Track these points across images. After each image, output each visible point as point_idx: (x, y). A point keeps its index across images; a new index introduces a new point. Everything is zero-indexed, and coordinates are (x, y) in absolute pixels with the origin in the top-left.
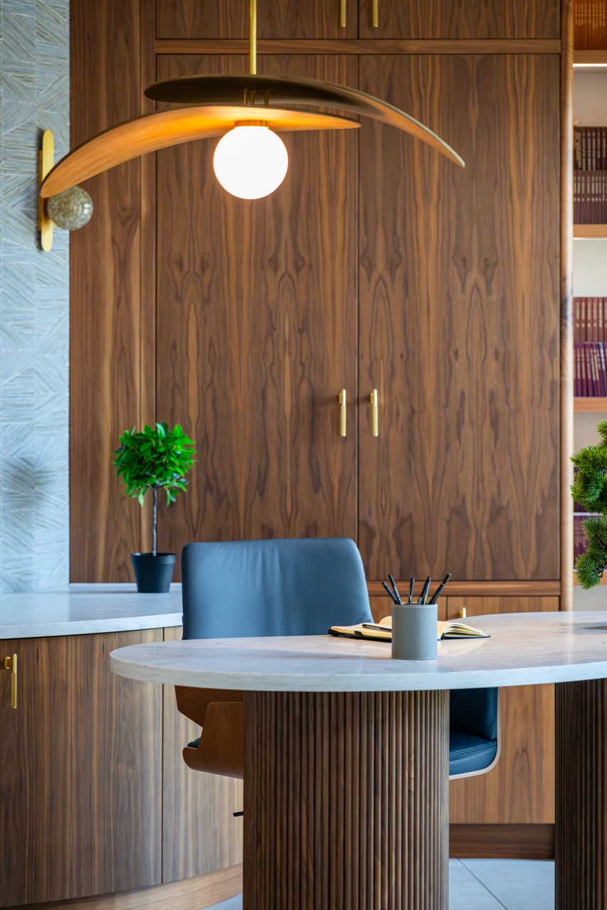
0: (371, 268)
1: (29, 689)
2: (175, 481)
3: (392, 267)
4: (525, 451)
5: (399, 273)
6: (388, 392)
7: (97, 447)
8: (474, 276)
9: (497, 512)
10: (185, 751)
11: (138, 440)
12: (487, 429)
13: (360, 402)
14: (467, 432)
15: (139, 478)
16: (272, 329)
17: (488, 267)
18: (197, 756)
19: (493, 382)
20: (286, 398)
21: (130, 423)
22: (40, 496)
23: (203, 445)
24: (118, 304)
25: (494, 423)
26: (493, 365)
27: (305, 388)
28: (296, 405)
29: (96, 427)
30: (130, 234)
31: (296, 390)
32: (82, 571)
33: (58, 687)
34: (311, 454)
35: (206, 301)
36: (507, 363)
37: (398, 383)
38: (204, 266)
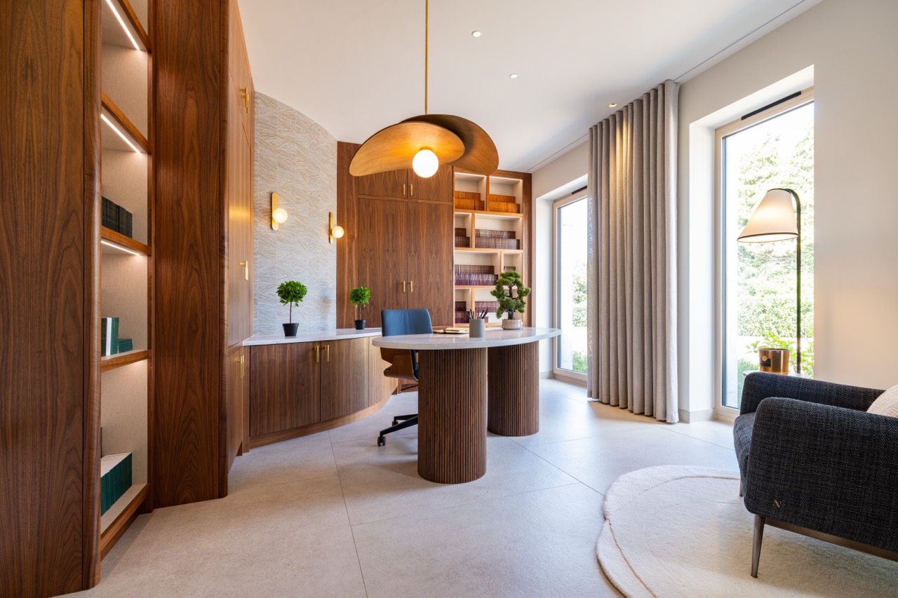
0: (410, 252)
1: (332, 355)
2: (366, 301)
3: (415, 252)
4: (445, 295)
5: (417, 254)
6: (414, 282)
7: (344, 295)
8: (434, 255)
9: (439, 310)
10: (384, 372)
11: (356, 291)
12: (437, 291)
13: (408, 284)
14: (432, 291)
15: (357, 300)
16: (387, 267)
17: (436, 253)
18: (388, 373)
19: (438, 280)
20: (391, 283)
21: (352, 287)
22: (330, 306)
23: (371, 293)
24: (349, 259)
25: (438, 289)
26: (438, 276)
27: (395, 281)
28: (393, 285)
29: (343, 290)
30: (352, 243)
31: (393, 281)
32: (340, 325)
33: (340, 354)
34: (396, 297)
35: (371, 259)
36: (441, 276)
37: (417, 279)
38: (371, 250)
